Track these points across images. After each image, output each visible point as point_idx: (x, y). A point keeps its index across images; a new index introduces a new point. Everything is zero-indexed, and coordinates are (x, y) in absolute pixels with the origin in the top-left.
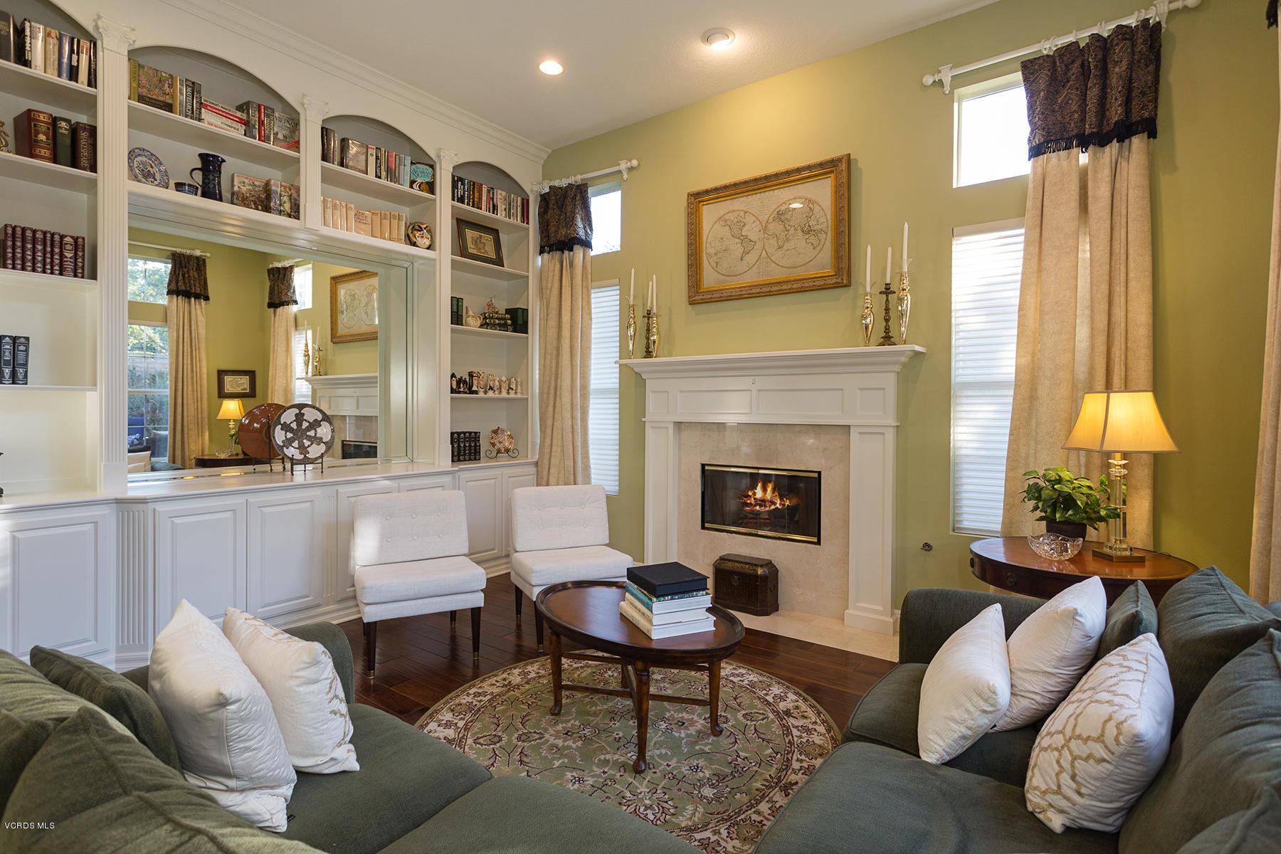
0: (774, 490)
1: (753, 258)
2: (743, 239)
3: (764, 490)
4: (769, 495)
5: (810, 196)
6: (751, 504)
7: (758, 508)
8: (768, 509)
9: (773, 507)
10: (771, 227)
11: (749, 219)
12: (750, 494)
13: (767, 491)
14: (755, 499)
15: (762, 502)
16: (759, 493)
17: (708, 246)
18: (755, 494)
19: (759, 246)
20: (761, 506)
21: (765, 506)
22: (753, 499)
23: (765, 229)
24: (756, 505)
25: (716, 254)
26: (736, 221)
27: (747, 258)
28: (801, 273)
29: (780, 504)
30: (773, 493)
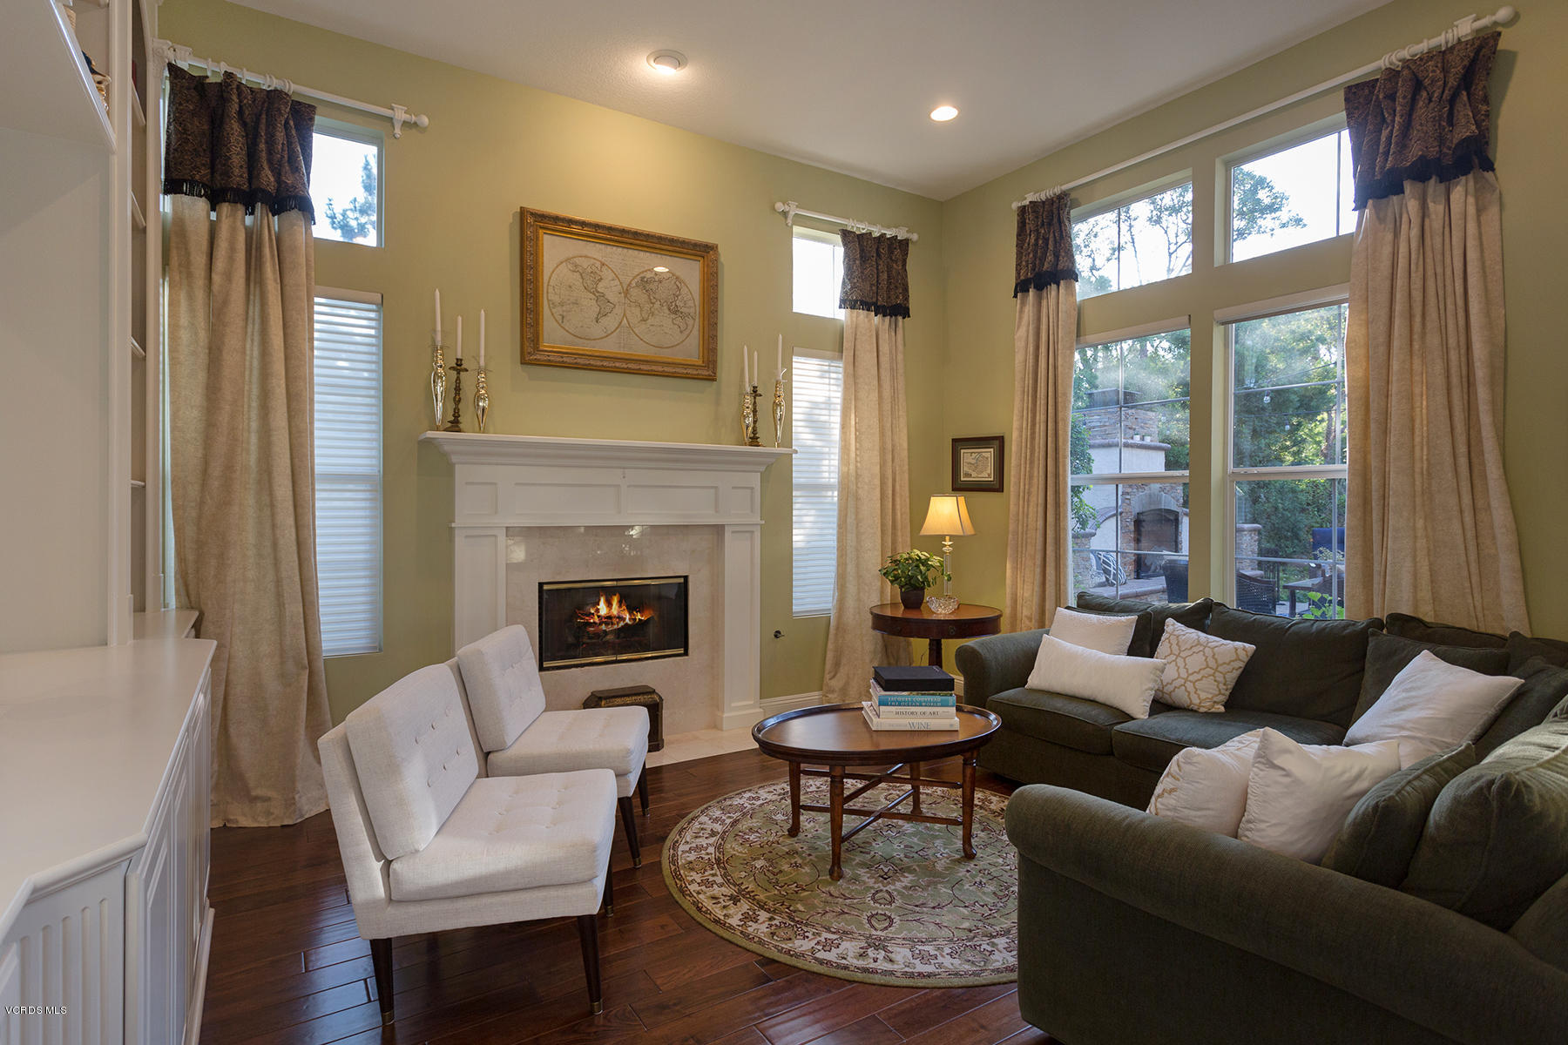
0: (620, 603)
1: (610, 322)
2: (600, 297)
3: (609, 604)
4: (615, 610)
5: (678, 274)
6: (594, 623)
7: (603, 627)
8: (616, 627)
9: (621, 624)
10: (635, 292)
11: (606, 273)
12: (592, 611)
13: (612, 605)
14: (599, 617)
15: (609, 619)
16: (603, 609)
17: (551, 290)
18: (598, 610)
19: (618, 310)
20: (607, 624)
21: (613, 624)
22: (596, 617)
23: (626, 293)
24: (601, 624)
25: (562, 304)
26: (589, 270)
27: (603, 321)
28: (666, 355)
29: (630, 619)
30: (620, 606)
